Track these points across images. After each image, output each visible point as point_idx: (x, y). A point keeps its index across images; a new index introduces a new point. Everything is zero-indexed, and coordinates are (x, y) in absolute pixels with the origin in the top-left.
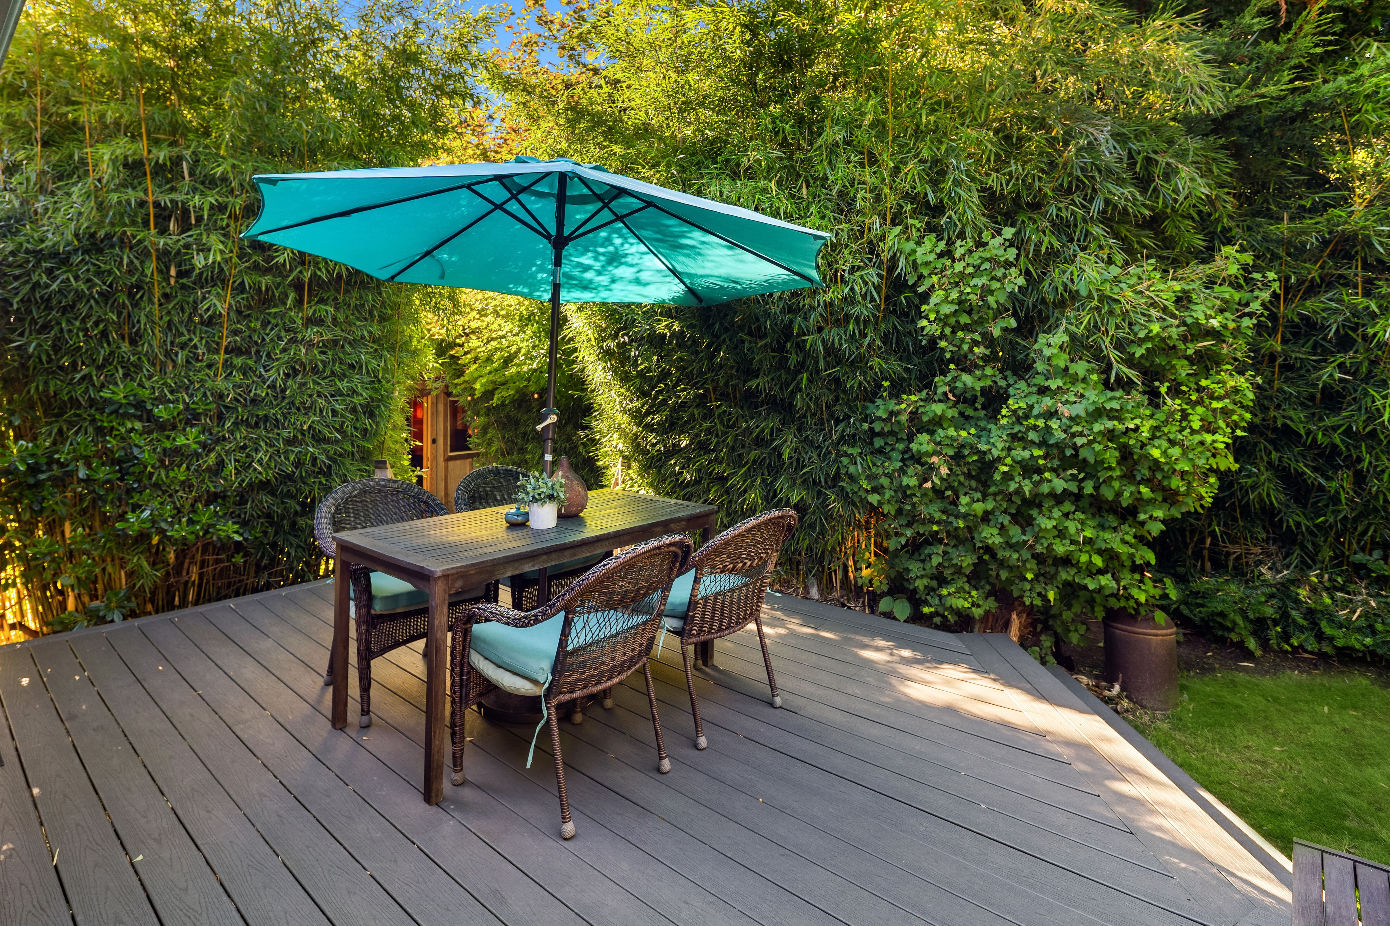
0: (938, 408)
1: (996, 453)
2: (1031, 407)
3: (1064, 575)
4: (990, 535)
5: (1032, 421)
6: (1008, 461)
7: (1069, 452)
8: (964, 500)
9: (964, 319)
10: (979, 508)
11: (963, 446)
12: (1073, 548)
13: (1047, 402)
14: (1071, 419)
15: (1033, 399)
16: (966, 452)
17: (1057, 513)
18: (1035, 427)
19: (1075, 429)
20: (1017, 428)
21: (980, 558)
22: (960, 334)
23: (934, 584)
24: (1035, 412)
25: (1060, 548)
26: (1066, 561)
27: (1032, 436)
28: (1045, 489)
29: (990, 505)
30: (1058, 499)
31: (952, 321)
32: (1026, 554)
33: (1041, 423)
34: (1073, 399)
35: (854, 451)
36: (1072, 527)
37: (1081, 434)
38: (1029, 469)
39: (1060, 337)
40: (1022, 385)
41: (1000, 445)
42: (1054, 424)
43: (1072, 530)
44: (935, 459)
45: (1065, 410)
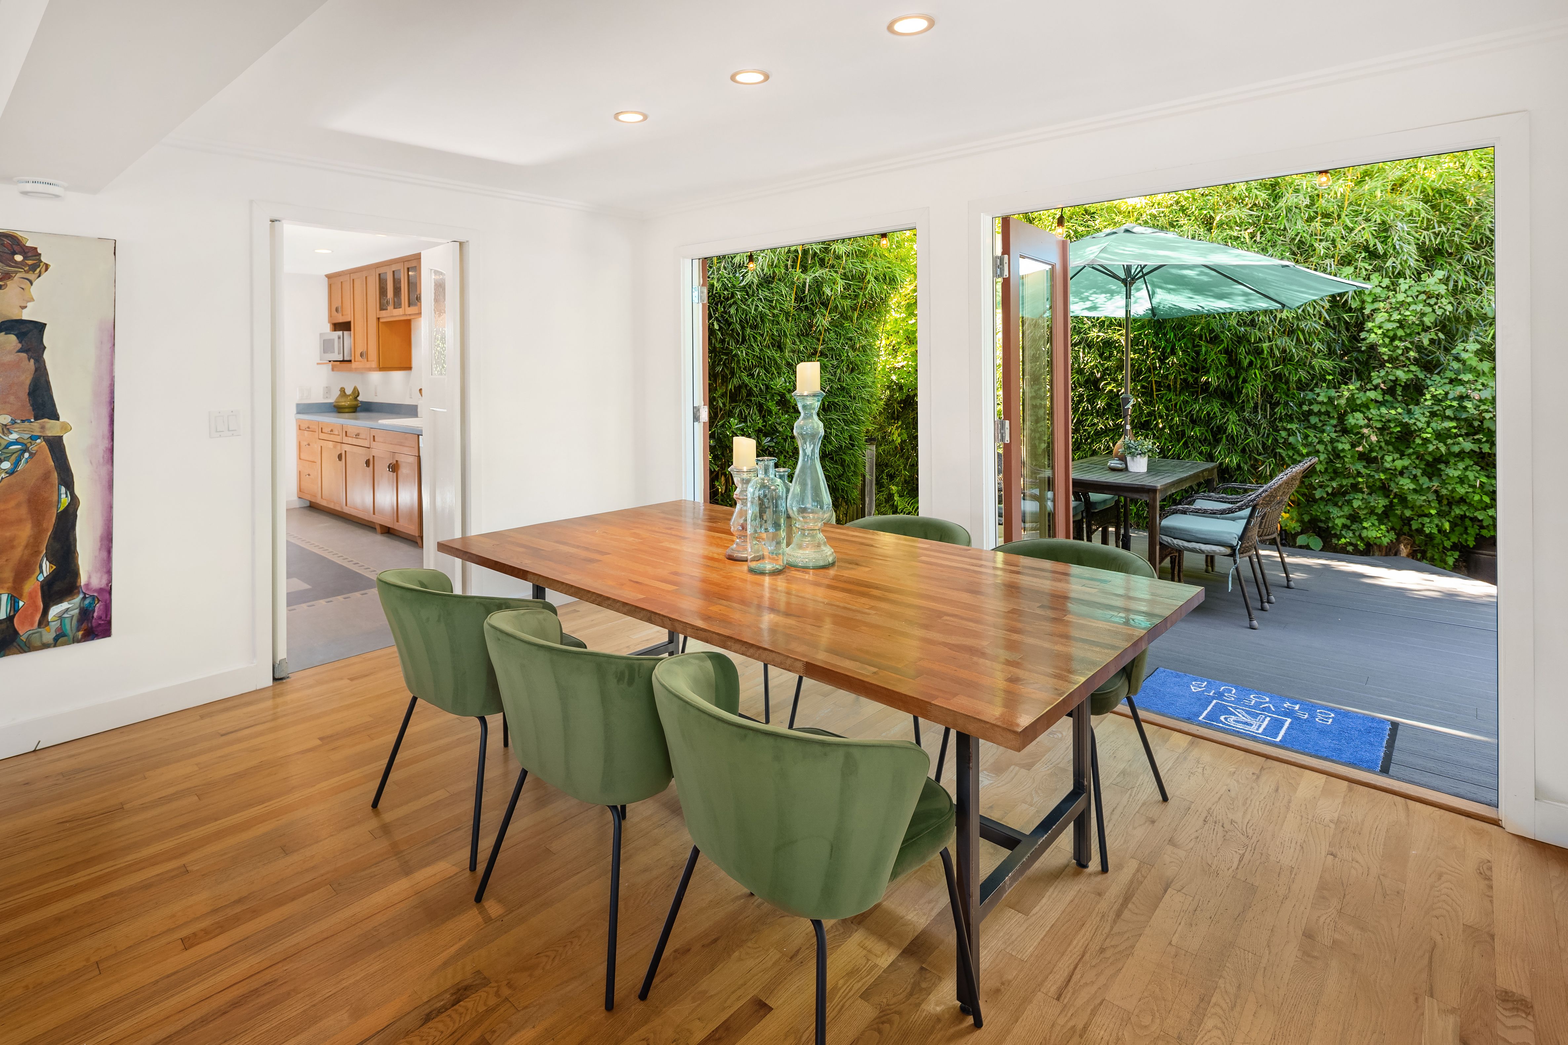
0: (1372, 395)
1: (1420, 425)
2: (1447, 394)
3: (1457, 511)
4: (1406, 483)
5: (1448, 403)
6: (1430, 430)
7: (1476, 424)
8: (1389, 458)
9: (1400, 333)
10: (1399, 464)
11: (1389, 421)
12: (1471, 490)
13: (1460, 390)
14: (1480, 400)
15: (1448, 387)
16: (1392, 425)
17: (1461, 465)
18: (1451, 406)
19: (1482, 407)
20: (1436, 408)
21: (1391, 502)
22: (1397, 343)
23: (1348, 522)
24: (1450, 396)
25: (1461, 490)
26: (1462, 500)
27: (1449, 412)
28: (1456, 449)
29: (1406, 462)
30: (1461, 455)
31: (1391, 334)
32: (1432, 497)
33: (1455, 404)
34: (1480, 387)
35: (1294, 426)
36: (1471, 475)
37: (1487, 411)
38: (1440, 436)
39: (1473, 347)
40: (1436, 377)
41: (1424, 420)
42: (1469, 405)
43: (1471, 477)
44: (1365, 431)
45: (1476, 395)
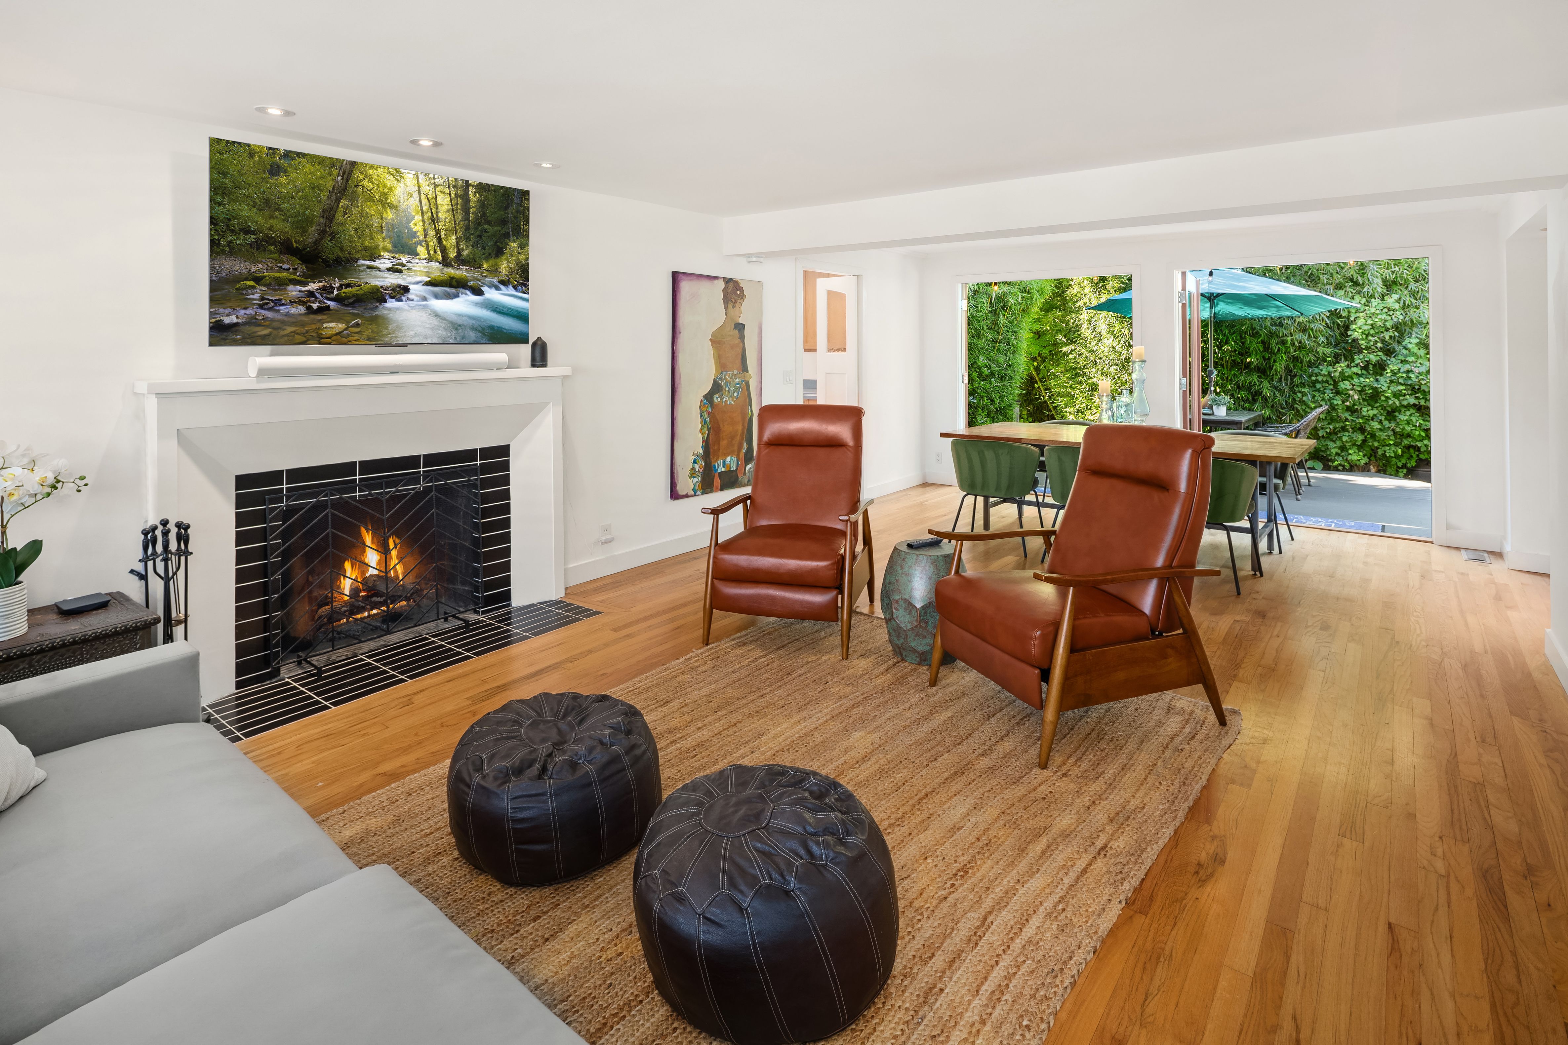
0: (1355, 370)
1: (1384, 388)
2: (1400, 369)
3: (1406, 442)
4: (1375, 425)
5: (1400, 375)
6: (1389, 391)
7: (1417, 387)
8: (1365, 409)
9: (1372, 332)
10: (1371, 413)
11: (1365, 386)
12: (1414, 428)
13: (1407, 367)
14: (1419, 373)
15: (1400, 365)
16: (1367, 389)
17: (1408, 413)
18: (1402, 377)
19: (1420, 377)
20: (1393, 378)
21: (1366, 437)
22: (1370, 338)
23: (1339, 451)
24: (1401, 371)
25: (1408, 428)
26: (1409, 436)
27: (1401, 381)
28: (1405, 403)
29: (1375, 412)
30: (1408, 407)
31: (1366, 332)
32: (1391, 433)
33: (1404, 375)
34: (1419, 365)
35: (1306, 390)
36: (1414, 419)
37: (1423, 380)
38: (1396, 395)
39: (1415, 341)
40: (1393, 359)
41: (1386, 385)
42: (1411, 375)
43: (1414, 420)
44: (1351, 392)
45: (1416, 370)
